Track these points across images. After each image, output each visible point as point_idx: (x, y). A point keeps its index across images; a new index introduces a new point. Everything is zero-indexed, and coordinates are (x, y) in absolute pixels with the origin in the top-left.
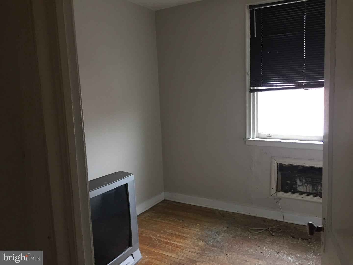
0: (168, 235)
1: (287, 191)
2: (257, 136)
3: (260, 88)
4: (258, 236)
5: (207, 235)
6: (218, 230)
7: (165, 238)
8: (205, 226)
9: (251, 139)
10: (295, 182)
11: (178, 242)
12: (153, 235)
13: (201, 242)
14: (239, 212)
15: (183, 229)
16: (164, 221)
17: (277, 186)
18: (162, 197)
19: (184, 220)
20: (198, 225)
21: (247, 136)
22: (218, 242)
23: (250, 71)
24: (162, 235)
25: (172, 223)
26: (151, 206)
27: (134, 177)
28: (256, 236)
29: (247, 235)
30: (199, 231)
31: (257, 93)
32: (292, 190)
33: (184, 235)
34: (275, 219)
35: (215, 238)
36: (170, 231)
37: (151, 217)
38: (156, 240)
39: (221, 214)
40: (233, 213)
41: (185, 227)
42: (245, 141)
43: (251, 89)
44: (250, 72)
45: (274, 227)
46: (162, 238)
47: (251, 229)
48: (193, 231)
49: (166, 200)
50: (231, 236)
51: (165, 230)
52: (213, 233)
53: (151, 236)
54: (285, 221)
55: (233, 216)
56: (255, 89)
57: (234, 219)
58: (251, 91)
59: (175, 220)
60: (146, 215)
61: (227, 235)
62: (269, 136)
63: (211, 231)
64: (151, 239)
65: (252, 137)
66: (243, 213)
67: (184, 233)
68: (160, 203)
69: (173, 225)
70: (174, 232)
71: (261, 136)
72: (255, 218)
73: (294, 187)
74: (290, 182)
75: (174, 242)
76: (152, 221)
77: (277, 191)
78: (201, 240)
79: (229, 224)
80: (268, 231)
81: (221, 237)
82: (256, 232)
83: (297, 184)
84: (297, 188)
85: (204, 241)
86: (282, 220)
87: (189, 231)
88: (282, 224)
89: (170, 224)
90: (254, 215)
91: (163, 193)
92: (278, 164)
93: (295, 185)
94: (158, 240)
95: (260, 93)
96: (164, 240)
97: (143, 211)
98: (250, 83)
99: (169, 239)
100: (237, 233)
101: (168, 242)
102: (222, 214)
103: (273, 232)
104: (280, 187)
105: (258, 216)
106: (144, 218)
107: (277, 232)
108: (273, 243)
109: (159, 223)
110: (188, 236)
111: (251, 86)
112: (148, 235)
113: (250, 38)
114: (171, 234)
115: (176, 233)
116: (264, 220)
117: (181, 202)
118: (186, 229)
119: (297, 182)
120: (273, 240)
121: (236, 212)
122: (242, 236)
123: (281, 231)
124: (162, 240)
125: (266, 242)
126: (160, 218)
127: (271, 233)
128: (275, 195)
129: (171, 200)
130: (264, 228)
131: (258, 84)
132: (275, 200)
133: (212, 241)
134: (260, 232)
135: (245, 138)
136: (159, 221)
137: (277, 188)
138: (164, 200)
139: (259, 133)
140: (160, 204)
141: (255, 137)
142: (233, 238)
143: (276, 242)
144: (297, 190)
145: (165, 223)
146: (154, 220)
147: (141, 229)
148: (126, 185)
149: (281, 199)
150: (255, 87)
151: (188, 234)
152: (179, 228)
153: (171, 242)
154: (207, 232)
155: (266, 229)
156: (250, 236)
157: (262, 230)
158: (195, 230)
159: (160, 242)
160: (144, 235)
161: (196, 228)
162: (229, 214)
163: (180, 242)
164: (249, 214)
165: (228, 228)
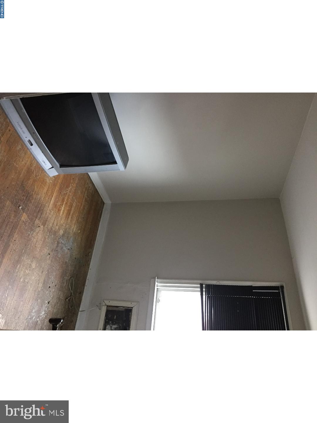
0: (71, 203)
1: (106, 315)
2: (159, 290)
3: (204, 293)
4: (66, 286)
5: (69, 238)
6: (73, 249)
7: (67, 200)
8: (78, 237)
9: (156, 283)
10: (114, 323)
11: (64, 211)
12: (71, 189)
13: (62, 232)
14: (89, 271)
15: (76, 218)
16: (84, 200)
17: (112, 306)
18: (107, 201)
19: (85, 219)
20: (79, 231)
21: (159, 280)
22: (62, 248)
23: (221, 284)
24: (71, 197)
25: (82, 208)
26: (98, 191)
27: (123, 171)
28: (66, 283)
29: (67, 275)
30: (73, 231)
31: (200, 291)
32: (107, 320)
33: (70, 217)
34: (82, 304)
35: (66, 246)
36: (74, 205)
37: (88, 189)
38: (67, 192)
39: (89, 253)
40: (89, 265)
41: (78, 219)
42: (155, 278)
43: (203, 285)
44: (219, 284)
45: (74, 302)
46: (68, 197)
47: (73, 280)
48: (73, 226)
49: (104, 205)
50: (67, 261)
51: (76, 200)
52: (71, 244)
53: (70, 188)
54: (79, 313)
55: (87, 264)
56: (203, 289)
57: (84, 266)
58: (201, 285)
59: (84, 211)
60: (90, 185)
61: (68, 257)
62: (158, 301)
63: (73, 243)
64: (68, 187)
65: (158, 285)
66: (89, 274)
67: (71, 218)
68: (102, 199)
69: (80, 208)
70: (73, 209)
71: (159, 293)
72: (84, 285)
73: (111, 322)
74: (115, 318)
75: (64, 208)
76: (84, 190)
77: (107, 306)
78: (65, 232)
79: (78, 260)
80: (71, 296)
81: (66, 251)
82: (70, 285)
83: (113, 325)
84: (109, 325)
85: (63, 235)
86: (80, 310)
87: (74, 222)
88: (76, 309)
89: (81, 206)
90: (86, 285)
91: (110, 202)
92: (132, 308)
93: (112, 323)
94: (66, 193)
95: (199, 293)
96: (66, 198)
97: (94, 183)
98: (209, 284)
99: (66, 203)
100: (70, 266)
101: (64, 202)
102: (89, 255)
103: (69, 300)
104: (110, 309)
105: (85, 287)
106: (88, 183)
107: (69, 303)
108: (59, 298)
109: (83, 196)
110: (69, 221)
111: (206, 285)
112: (72, 185)
113: (252, 286)
114: (71, 206)
115: (72, 210)
116: (81, 293)
117: (102, 218)
118: (75, 220)
119: (114, 325)
120: (62, 299)
121: (90, 268)
122: (66, 271)
123: (70, 307)
124: (66, 196)
125: (60, 293)
126: (87, 197)
127: (69, 298)
128: (104, 304)
129: (104, 209)
130: (73, 292)
131: (208, 292)
132: (99, 304)
133: (63, 242)
134: (70, 288)
135: (157, 278)
136: (84, 196)
137: (110, 306)
138: (104, 203)
139: (162, 291)
140: (100, 199)
141: (158, 287)
142: (65, 262)
143: (59, 302)
144: (108, 325)
145: (82, 201)
146: (85, 192)
147: (77, 179)
148: (115, 162)
149: (100, 309)
150: (205, 289)
151: (71, 221)
152: (76, 213)
153: (64, 205)
154: (72, 239)
155: (73, 294)
156: (66, 278)
157: (72, 289)
158: (74, 228)
159: (64, 194)
160: (72, 181)
161: (76, 229)
162: (89, 261)
163: (63, 213)
164: (87, 278)
165: (75, 258)
